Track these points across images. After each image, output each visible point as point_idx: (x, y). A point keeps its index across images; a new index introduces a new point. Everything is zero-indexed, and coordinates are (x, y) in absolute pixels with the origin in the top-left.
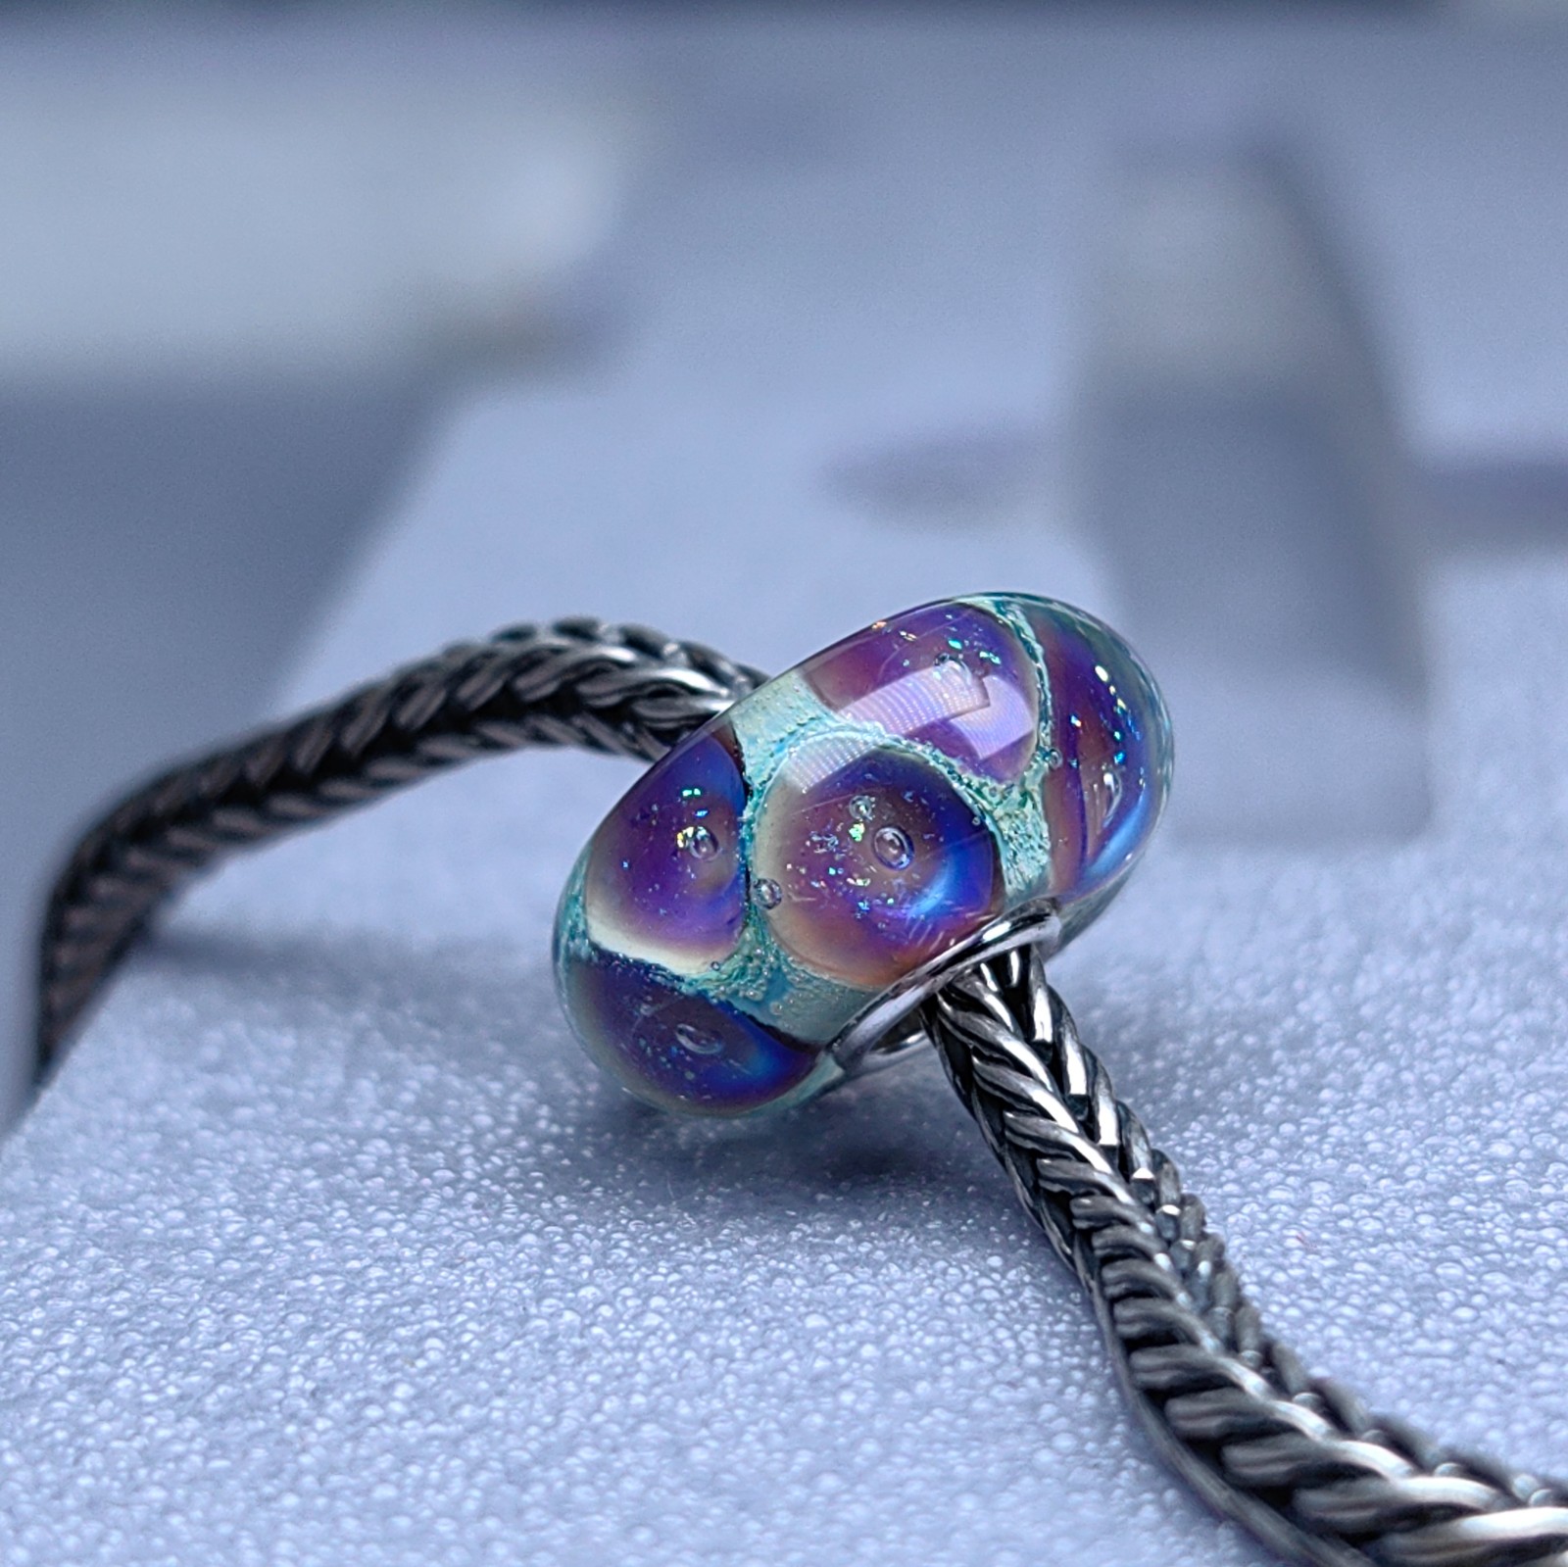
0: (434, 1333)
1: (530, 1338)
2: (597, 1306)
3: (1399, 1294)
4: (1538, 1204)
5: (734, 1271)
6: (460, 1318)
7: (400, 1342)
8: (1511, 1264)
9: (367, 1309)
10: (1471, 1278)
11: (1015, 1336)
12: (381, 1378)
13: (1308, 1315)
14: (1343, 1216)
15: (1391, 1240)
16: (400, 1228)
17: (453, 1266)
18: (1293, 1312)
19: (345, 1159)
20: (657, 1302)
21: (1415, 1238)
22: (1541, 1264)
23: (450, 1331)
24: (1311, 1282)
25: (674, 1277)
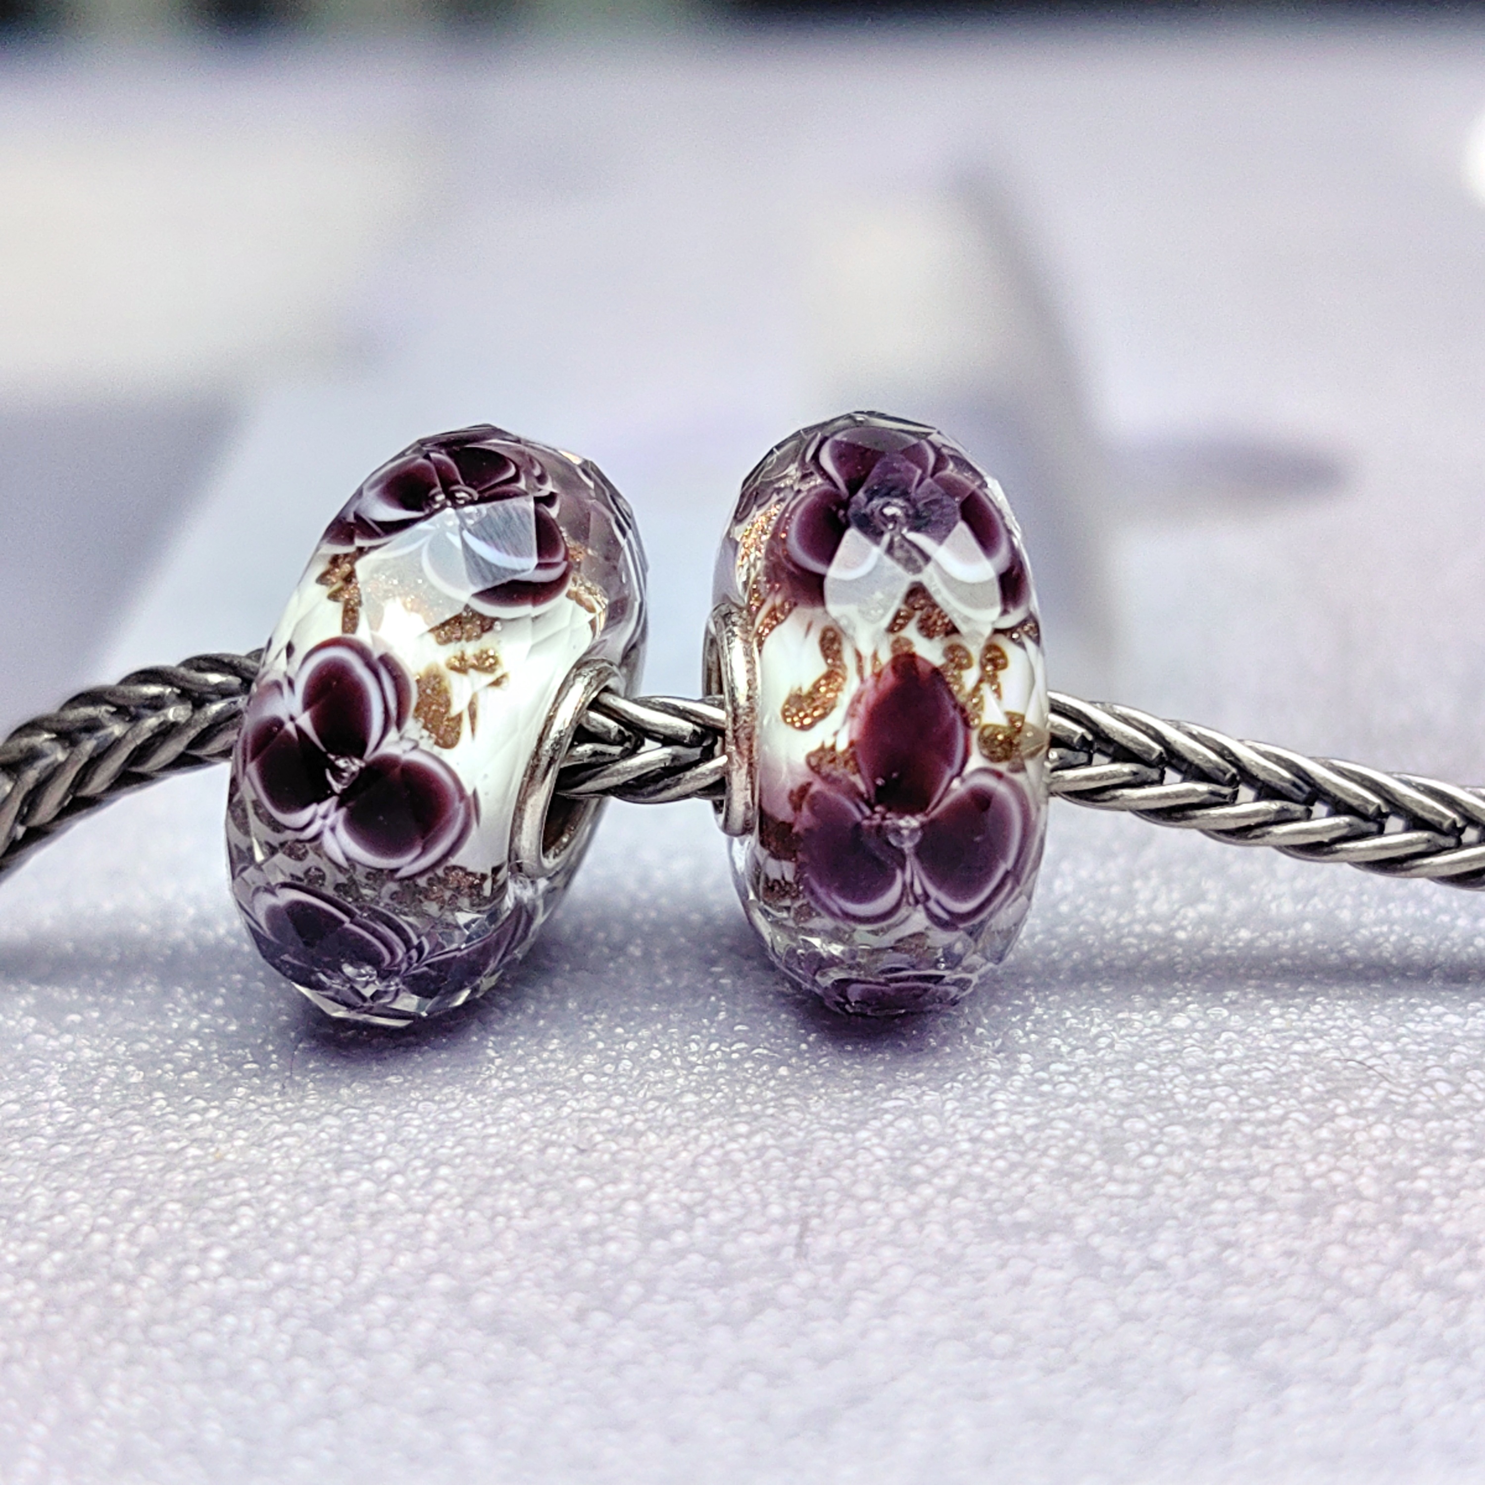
0: (245, 1203)
1: (331, 1204)
2: (390, 1175)
3: (1091, 1146)
4: (1211, 1067)
5: (512, 1143)
6: (269, 1189)
7: (214, 1211)
8: (1188, 1118)
9: (185, 1185)
10: (1154, 1131)
11: (758, 1191)
12: (201, 1243)
13: (1013, 1166)
14: (1041, 1082)
15: (1084, 1101)
16: (214, 1113)
17: (261, 1145)
18: (1001, 1164)
19: (163, 1057)
20: (444, 1171)
21: (1105, 1098)
22: (1214, 1117)
23: (259, 1200)
24: (1017, 1139)
25: (459, 1150)
